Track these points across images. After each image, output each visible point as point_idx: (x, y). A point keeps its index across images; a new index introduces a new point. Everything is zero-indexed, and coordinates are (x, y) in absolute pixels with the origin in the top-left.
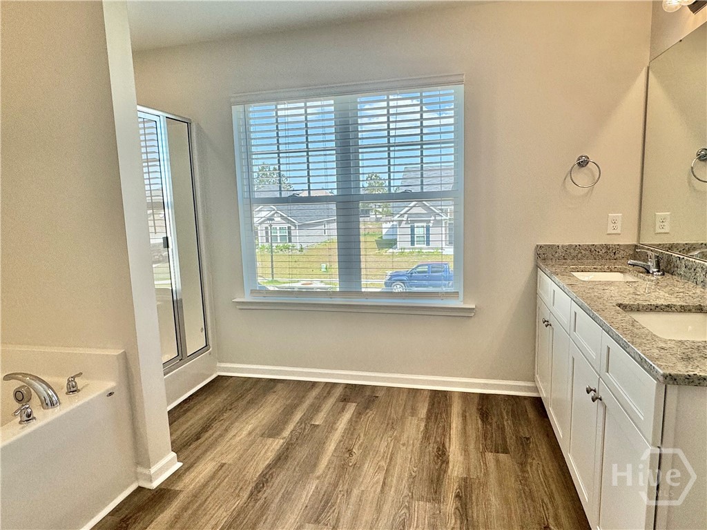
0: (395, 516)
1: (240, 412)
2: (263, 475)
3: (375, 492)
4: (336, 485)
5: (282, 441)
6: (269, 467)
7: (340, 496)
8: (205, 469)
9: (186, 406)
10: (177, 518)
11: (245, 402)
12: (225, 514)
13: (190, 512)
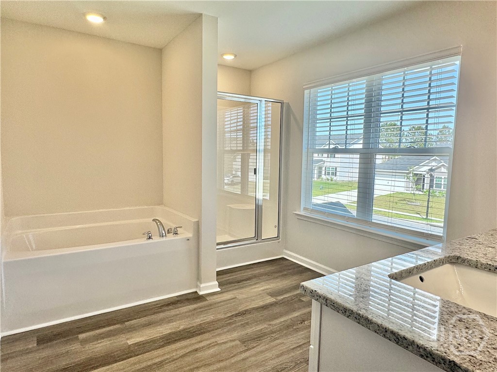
0: (284, 363)
1: (272, 278)
2: (246, 311)
3: (290, 346)
4: (273, 332)
5: (275, 300)
6: (254, 309)
7: (269, 338)
8: (227, 296)
9: (252, 266)
10: (195, 309)
11: (281, 274)
12: (212, 318)
13: (201, 310)
